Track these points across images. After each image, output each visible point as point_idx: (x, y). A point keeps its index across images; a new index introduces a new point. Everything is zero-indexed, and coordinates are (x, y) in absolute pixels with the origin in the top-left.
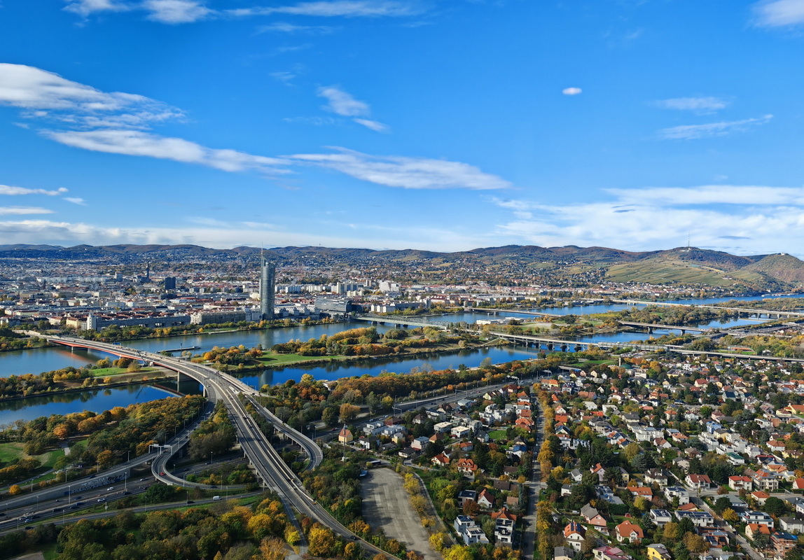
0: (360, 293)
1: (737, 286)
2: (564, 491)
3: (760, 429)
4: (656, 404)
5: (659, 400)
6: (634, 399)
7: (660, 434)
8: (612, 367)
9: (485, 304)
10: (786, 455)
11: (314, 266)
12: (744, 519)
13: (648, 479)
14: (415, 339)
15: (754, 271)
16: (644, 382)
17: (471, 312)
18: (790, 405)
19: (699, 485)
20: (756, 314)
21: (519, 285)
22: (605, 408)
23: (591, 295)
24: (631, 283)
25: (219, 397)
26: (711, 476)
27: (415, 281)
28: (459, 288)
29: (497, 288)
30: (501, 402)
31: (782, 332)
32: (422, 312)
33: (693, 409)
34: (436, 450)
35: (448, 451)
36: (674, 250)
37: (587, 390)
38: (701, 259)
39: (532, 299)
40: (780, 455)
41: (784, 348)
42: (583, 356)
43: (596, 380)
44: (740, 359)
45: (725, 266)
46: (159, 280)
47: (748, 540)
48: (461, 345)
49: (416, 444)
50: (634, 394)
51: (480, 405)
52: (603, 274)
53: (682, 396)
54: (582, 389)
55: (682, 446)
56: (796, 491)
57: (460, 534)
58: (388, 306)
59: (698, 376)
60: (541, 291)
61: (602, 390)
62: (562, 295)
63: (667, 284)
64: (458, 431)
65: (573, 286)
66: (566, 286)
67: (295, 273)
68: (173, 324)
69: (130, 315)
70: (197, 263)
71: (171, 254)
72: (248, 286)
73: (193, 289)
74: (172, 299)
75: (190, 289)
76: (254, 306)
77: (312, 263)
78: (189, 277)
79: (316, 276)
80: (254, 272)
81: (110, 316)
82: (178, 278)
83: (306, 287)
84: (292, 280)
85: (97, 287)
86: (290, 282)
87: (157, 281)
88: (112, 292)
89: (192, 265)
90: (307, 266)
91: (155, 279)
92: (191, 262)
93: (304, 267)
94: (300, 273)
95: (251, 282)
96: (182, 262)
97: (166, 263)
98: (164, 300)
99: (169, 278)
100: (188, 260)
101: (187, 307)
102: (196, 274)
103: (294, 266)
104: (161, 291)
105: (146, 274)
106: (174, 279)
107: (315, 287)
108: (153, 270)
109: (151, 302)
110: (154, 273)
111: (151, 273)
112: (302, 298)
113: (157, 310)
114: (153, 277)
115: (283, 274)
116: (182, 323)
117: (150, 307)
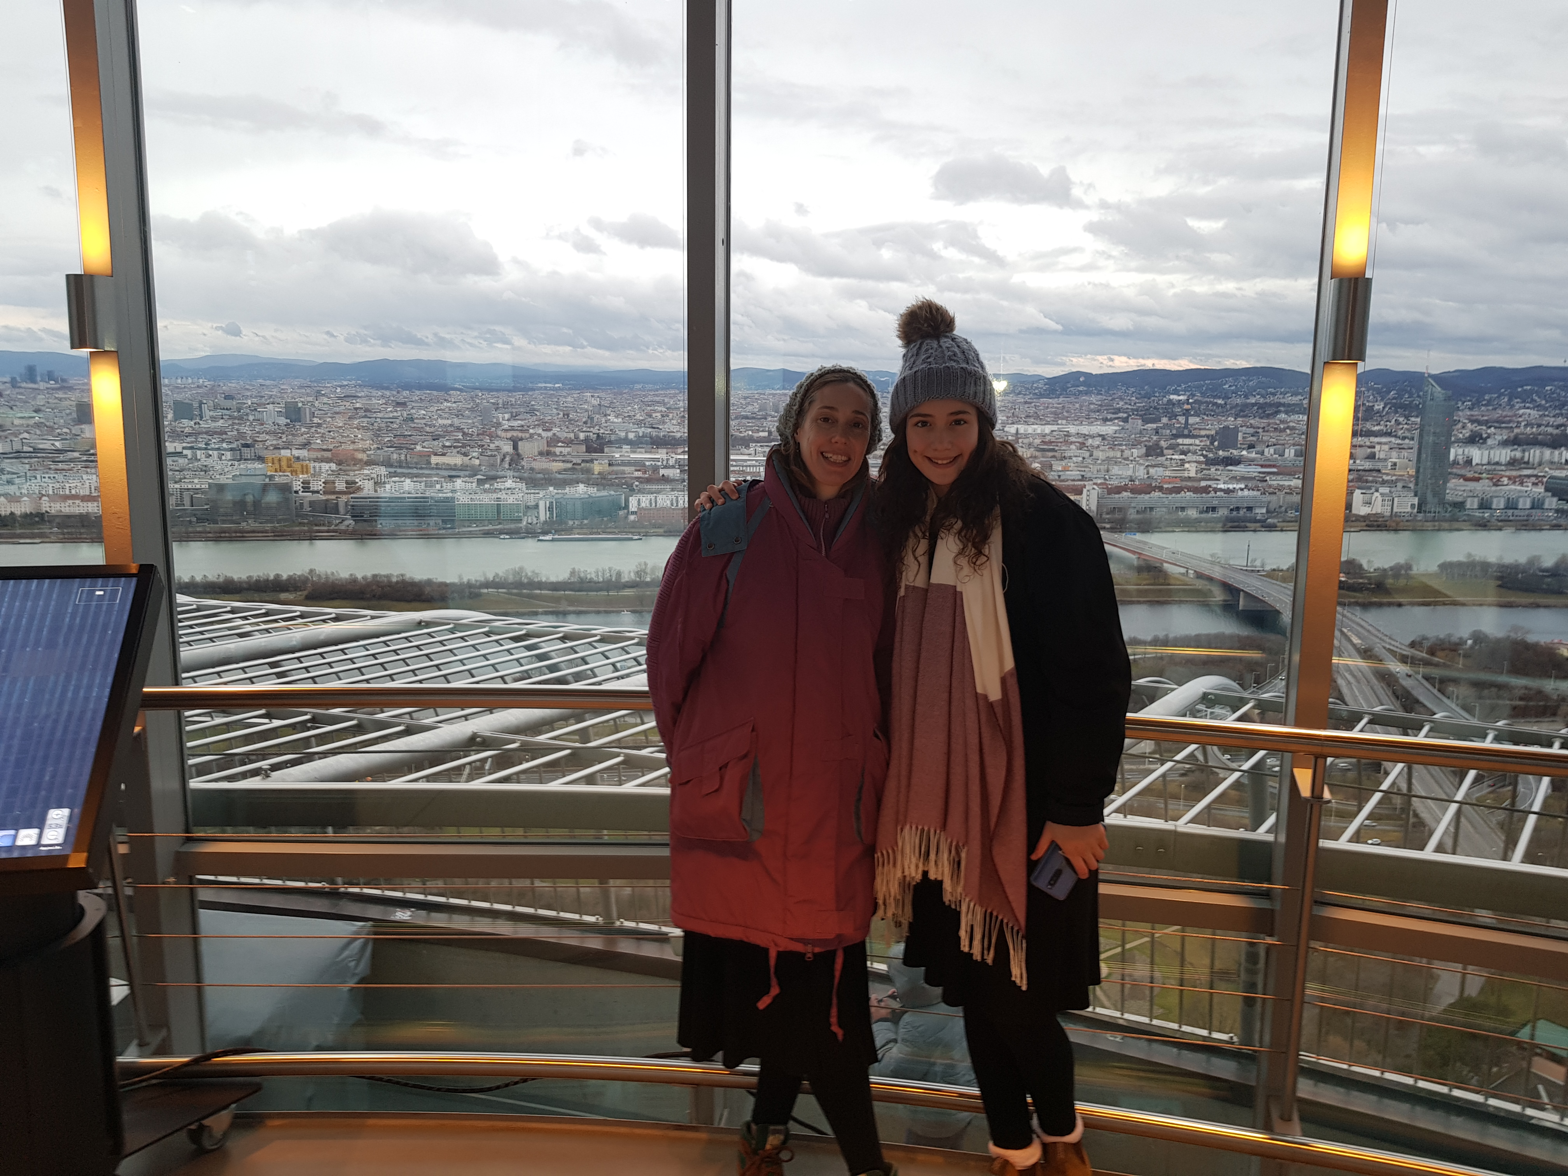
11: (1546, 409)
46: (1208, 432)
67: (1497, 422)
68: (1232, 510)
69: (1154, 489)
70: (1282, 401)
71: (1230, 386)
72: (1386, 447)
73: (1272, 450)
74: (1231, 465)
75: (1266, 450)
76: (1400, 485)
77: (1543, 402)
78: (1264, 428)
79: (1550, 430)
80: (1401, 419)
81: (1118, 490)
82: (1244, 428)
83: (1524, 451)
84: (1488, 437)
85: (1097, 441)
86: (1485, 440)
87: (1203, 433)
88: (1122, 451)
89: (1270, 405)
90: (1528, 408)
91: (1200, 429)
92: (1270, 399)
93: (1521, 412)
94: (1509, 422)
95: (1393, 439)
96: (1252, 400)
97: (1220, 401)
98: (1217, 467)
99: (1226, 428)
100: (1263, 396)
101: (1261, 481)
102: (1278, 422)
103: (1495, 409)
104: (1210, 450)
105: (1183, 422)
106: (1236, 430)
107: (1547, 452)
108: (1197, 415)
109: (1191, 470)
110: (1197, 419)
111: (1192, 420)
112: (1514, 473)
113: (1203, 484)
114: (1197, 426)
115: (1469, 425)
116: (1250, 509)
117: (1190, 477)
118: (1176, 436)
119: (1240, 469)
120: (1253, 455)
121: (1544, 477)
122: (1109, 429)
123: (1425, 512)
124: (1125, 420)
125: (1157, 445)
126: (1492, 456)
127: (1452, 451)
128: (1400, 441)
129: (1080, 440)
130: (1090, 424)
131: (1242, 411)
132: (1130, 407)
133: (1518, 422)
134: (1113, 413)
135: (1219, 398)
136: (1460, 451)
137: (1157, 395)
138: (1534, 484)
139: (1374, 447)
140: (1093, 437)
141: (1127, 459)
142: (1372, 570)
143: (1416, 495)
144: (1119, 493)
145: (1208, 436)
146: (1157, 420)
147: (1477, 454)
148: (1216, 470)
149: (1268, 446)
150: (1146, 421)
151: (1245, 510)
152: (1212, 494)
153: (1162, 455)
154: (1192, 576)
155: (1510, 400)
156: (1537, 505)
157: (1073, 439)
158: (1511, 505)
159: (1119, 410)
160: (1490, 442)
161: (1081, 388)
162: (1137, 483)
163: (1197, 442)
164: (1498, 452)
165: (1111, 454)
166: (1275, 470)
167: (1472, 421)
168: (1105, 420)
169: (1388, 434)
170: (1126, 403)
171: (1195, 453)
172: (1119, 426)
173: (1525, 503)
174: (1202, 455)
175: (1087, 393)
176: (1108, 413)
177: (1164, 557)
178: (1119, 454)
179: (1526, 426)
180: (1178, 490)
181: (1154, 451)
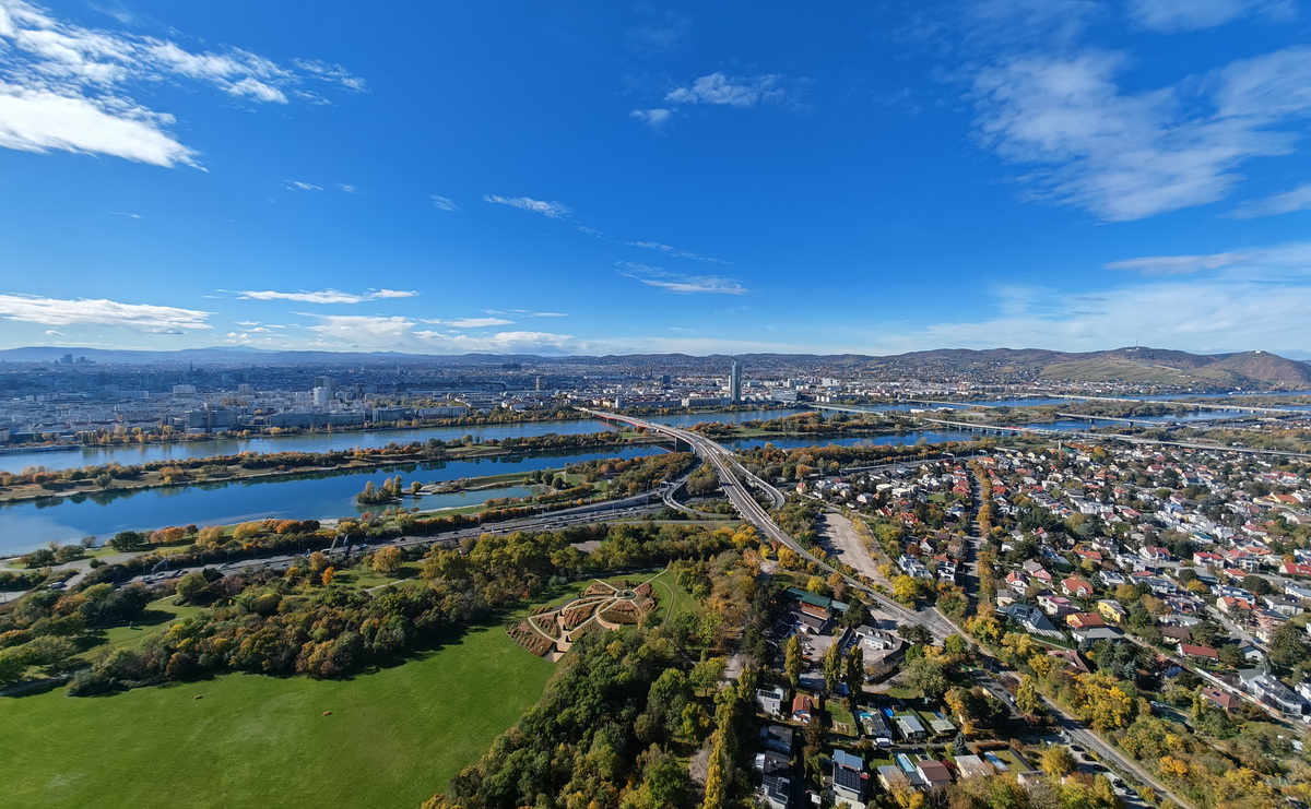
0: (807, 388)
1: (1197, 384)
2: (1004, 547)
3: (1232, 513)
4: (1102, 484)
5: (1106, 480)
6: (1077, 478)
7: (1109, 509)
8: (1052, 451)
9: (919, 397)
10: (1268, 540)
12: (1214, 592)
13: (1096, 545)
14: (856, 422)
15: (1219, 369)
16: (1087, 464)
17: (905, 403)
18: (1272, 494)
19: (1157, 557)
20: (1222, 410)
21: (951, 382)
22: (1044, 484)
23: (1024, 390)
24: (1069, 380)
25: (705, 455)
26: (1171, 549)
27: (853, 379)
28: (892, 384)
29: (929, 385)
30: (938, 473)
31: (1258, 426)
32: (861, 402)
33: (1147, 490)
34: (880, 504)
35: (890, 506)
36: (1119, 350)
37: (1025, 468)
38: (1152, 357)
39: (963, 393)
40: (1260, 539)
41: (1261, 441)
42: (1020, 440)
43: (1034, 460)
44: (1203, 450)
45: (1182, 364)
47: (1221, 612)
48: (897, 428)
49: (862, 498)
50: (1076, 474)
51: (918, 473)
52: (1038, 372)
53: (1133, 479)
54: (1019, 467)
55: (1135, 522)
56: (1283, 575)
57: (904, 569)
58: (831, 398)
59: (1151, 462)
60: (973, 387)
61: (1041, 469)
62: (993, 390)
63: (1110, 381)
64: (898, 492)
65: (1005, 383)
66: (999, 383)
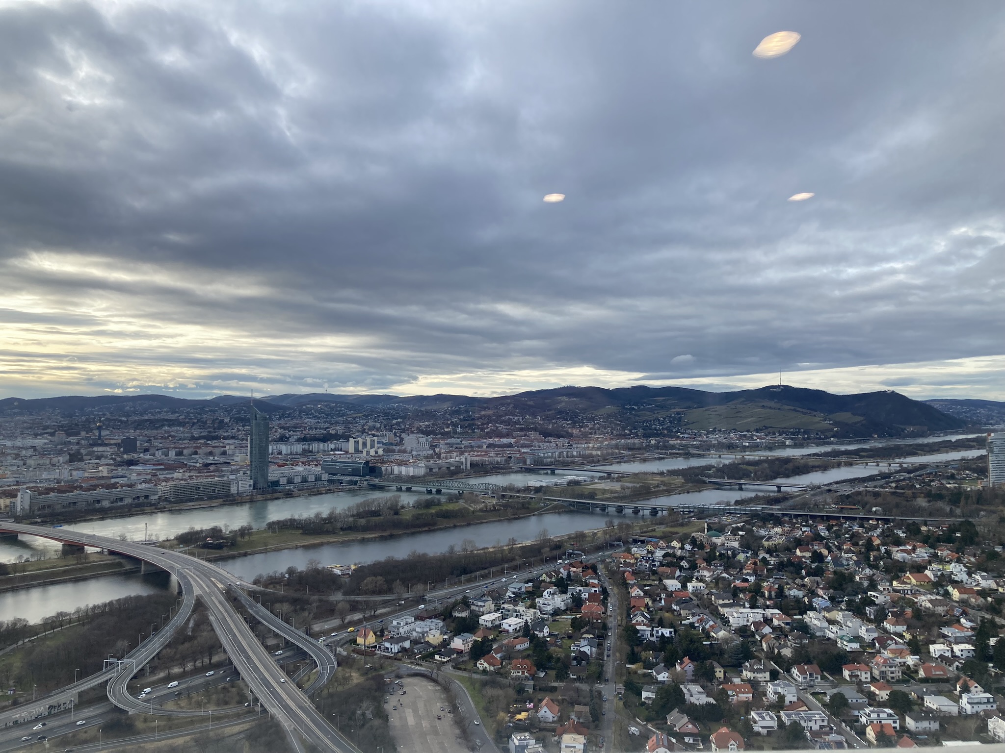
0: (380, 451)
2: (645, 694)
3: (875, 604)
4: (751, 579)
5: (755, 574)
6: (724, 575)
7: (758, 616)
8: (697, 536)
10: (908, 636)
11: (319, 418)
12: (863, 720)
13: (747, 674)
16: (736, 552)
18: (908, 574)
19: (808, 678)
21: (579, 435)
22: (690, 586)
26: (821, 666)
27: (449, 434)
28: (504, 441)
29: (552, 439)
30: (562, 586)
31: (893, 485)
34: (482, 649)
35: (498, 650)
36: (763, 389)
37: (668, 565)
38: (797, 400)
39: (594, 453)
40: (901, 636)
43: (679, 553)
46: (115, 442)
47: (870, 744)
49: (458, 643)
50: (725, 568)
51: (537, 589)
52: (680, 419)
54: (661, 565)
56: (925, 681)
59: (799, 543)
61: (686, 565)
63: (757, 430)
64: (512, 623)
67: (294, 427)
68: (134, 499)
69: (76, 488)
70: (166, 417)
71: (130, 408)
72: (232, 447)
73: (160, 453)
74: (132, 465)
75: (157, 452)
76: (241, 472)
77: (317, 414)
78: (154, 437)
79: (322, 431)
80: (240, 428)
81: (48, 491)
82: (141, 437)
83: (309, 444)
84: (290, 437)
85: (30, 452)
86: (288, 439)
87: (112, 442)
88: (51, 459)
89: (158, 421)
90: (310, 418)
91: (110, 439)
92: (158, 417)
93: (306, 421)
94: (301, 427)
95: (236, 441)
96: (146, 417)
97: (124, 419)
98: (122, 467)
99: (128, 438)
100: (153, 414)
101: (153, 476)
102: (163, 432)
103: (292, 419)
104: (117, 455)
105: (97, 434)
106: (135, 440)
107: (321, 445)
108: (106, 429)
109: (104, 471)
110: (108, 432)
111: (104, 433)
112: (306, 459)
113: (113, 481)
114: (107, 437)
115: (279, 430)
116: (147, 497)
117: (103, 477)
118: (92, 445)
119: (139, 468)
120: (148, 457)
121: (321, 460)
122: (40, 442)
123: (257, 489)
124: (53, 434)
125: (78, 452)
126: (292, 449)
127: (270, 447)
128: (240, 442)
129: (15, 452)
130: (24, 438)
131: (138, 425)
132: (56, 424)
133: (305, 427)
134: (43, 430)
135: (123, 416)
136: (275, 447)
137: (77, 414)
138: (316, 465)
139: (225, 447)
140: (26, 449)
141: (54, 465)
142: (228, 532)
143: (251, 479)
144: (48, 494)
145: (115, 444)
146: (77, 434)
147: (284, 448)
148: (122, 469)
149: (158, 450)
150: (69, 435)
151: (143, 498)
152: (120, 489)
153: (81, 460)
154: (106, 553)
155: (300, 413)
156: (318, 478)
157: (9, 451)
158: (304, 480)
159: (47, 427)
160: (291, 440)
161: (16, 411)
162: (63, 484)
163: (108, 449)
164: (295, 446)
165: (41, 462)
166: (163, 467)
167: (281, 428)
168: (36, 435)
169: (233, 438)
170: (53, 422)
171: (106, 457)
172: (48, 439)
173: (311, 478)
174: (112, 459)
175: (21, 414)
176: (37, 430)
177: (84, 540)
178: (48, 462)
179: (309, 429)
180: (94, 487)
181: (75, 458)
